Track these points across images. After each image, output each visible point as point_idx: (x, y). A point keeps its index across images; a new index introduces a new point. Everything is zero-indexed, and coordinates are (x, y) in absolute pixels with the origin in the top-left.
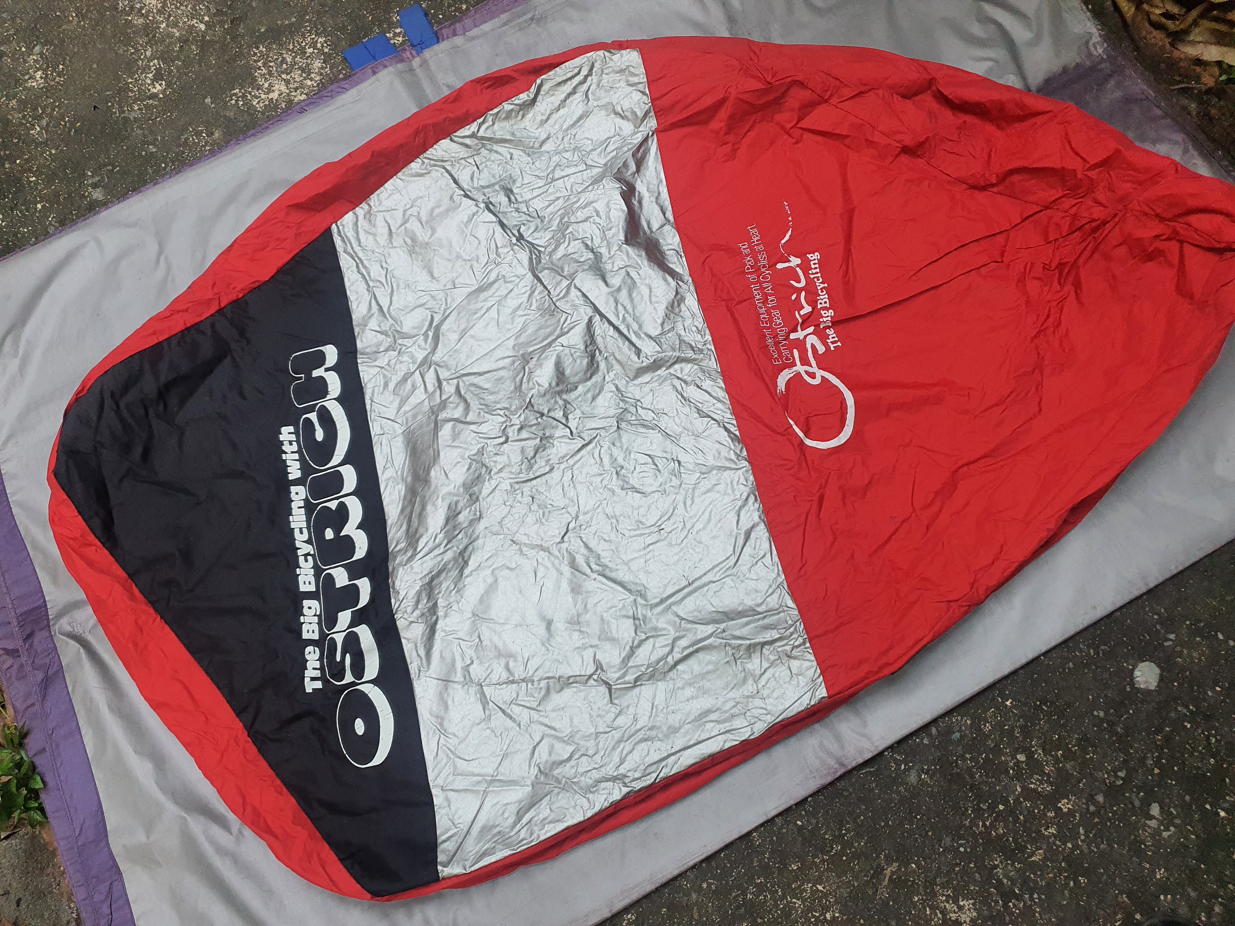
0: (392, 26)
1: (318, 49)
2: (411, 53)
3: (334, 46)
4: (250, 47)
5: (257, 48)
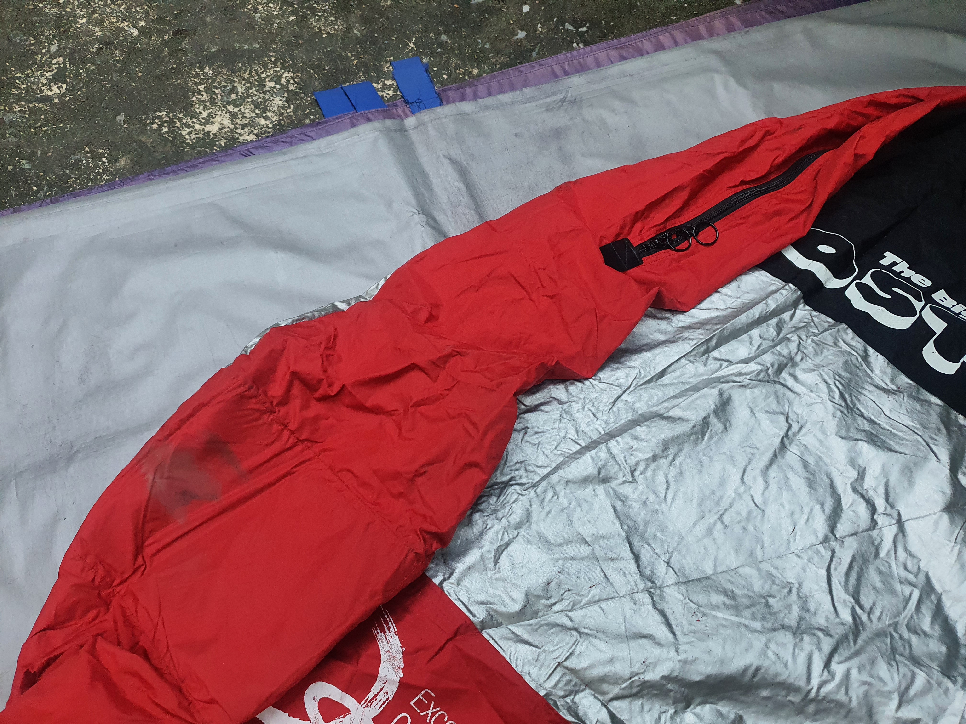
0: (381, 75)
1: (281, 84)
2: (404, 111)
3: (304, 86)
4: (192, 65)
5: (202, 69)
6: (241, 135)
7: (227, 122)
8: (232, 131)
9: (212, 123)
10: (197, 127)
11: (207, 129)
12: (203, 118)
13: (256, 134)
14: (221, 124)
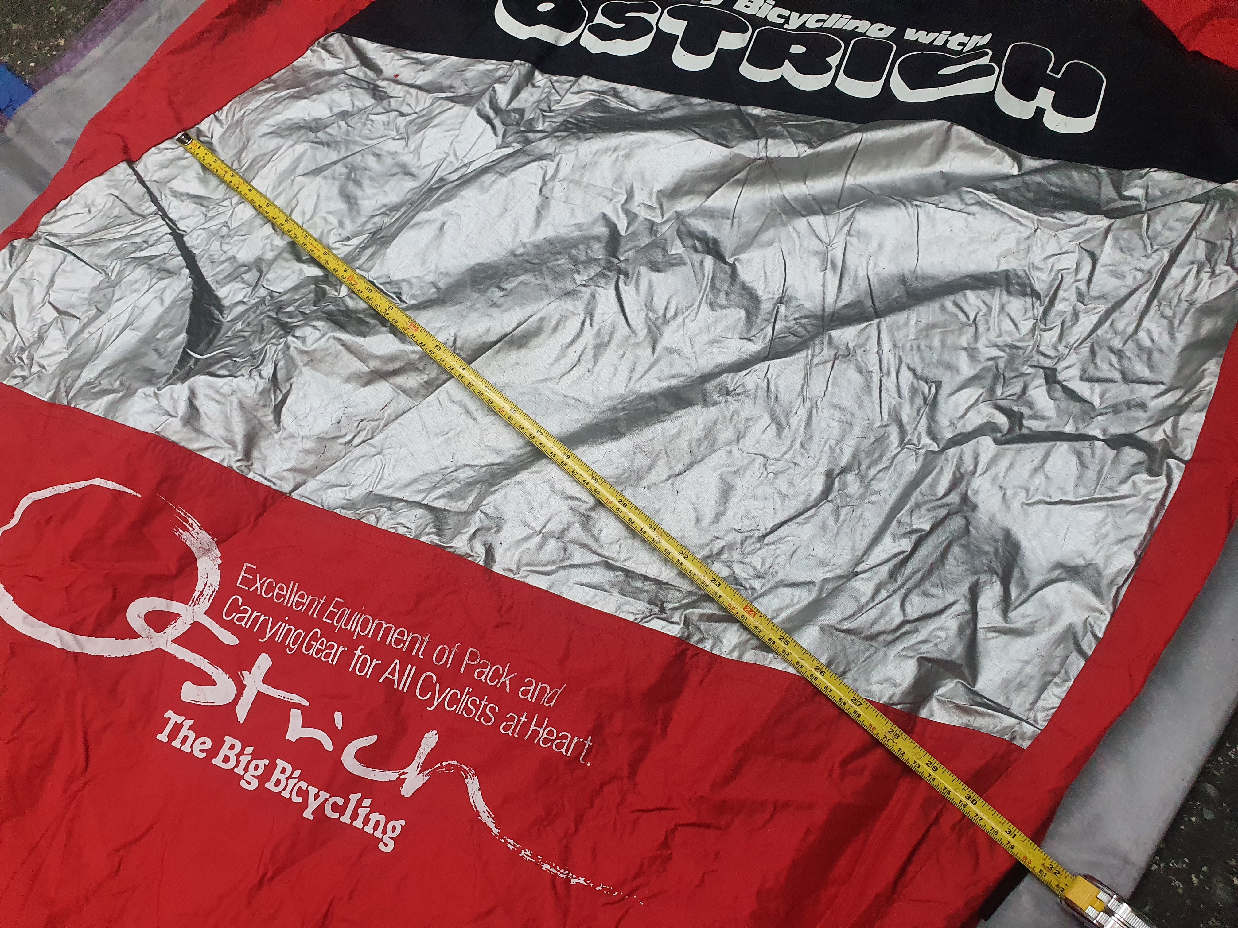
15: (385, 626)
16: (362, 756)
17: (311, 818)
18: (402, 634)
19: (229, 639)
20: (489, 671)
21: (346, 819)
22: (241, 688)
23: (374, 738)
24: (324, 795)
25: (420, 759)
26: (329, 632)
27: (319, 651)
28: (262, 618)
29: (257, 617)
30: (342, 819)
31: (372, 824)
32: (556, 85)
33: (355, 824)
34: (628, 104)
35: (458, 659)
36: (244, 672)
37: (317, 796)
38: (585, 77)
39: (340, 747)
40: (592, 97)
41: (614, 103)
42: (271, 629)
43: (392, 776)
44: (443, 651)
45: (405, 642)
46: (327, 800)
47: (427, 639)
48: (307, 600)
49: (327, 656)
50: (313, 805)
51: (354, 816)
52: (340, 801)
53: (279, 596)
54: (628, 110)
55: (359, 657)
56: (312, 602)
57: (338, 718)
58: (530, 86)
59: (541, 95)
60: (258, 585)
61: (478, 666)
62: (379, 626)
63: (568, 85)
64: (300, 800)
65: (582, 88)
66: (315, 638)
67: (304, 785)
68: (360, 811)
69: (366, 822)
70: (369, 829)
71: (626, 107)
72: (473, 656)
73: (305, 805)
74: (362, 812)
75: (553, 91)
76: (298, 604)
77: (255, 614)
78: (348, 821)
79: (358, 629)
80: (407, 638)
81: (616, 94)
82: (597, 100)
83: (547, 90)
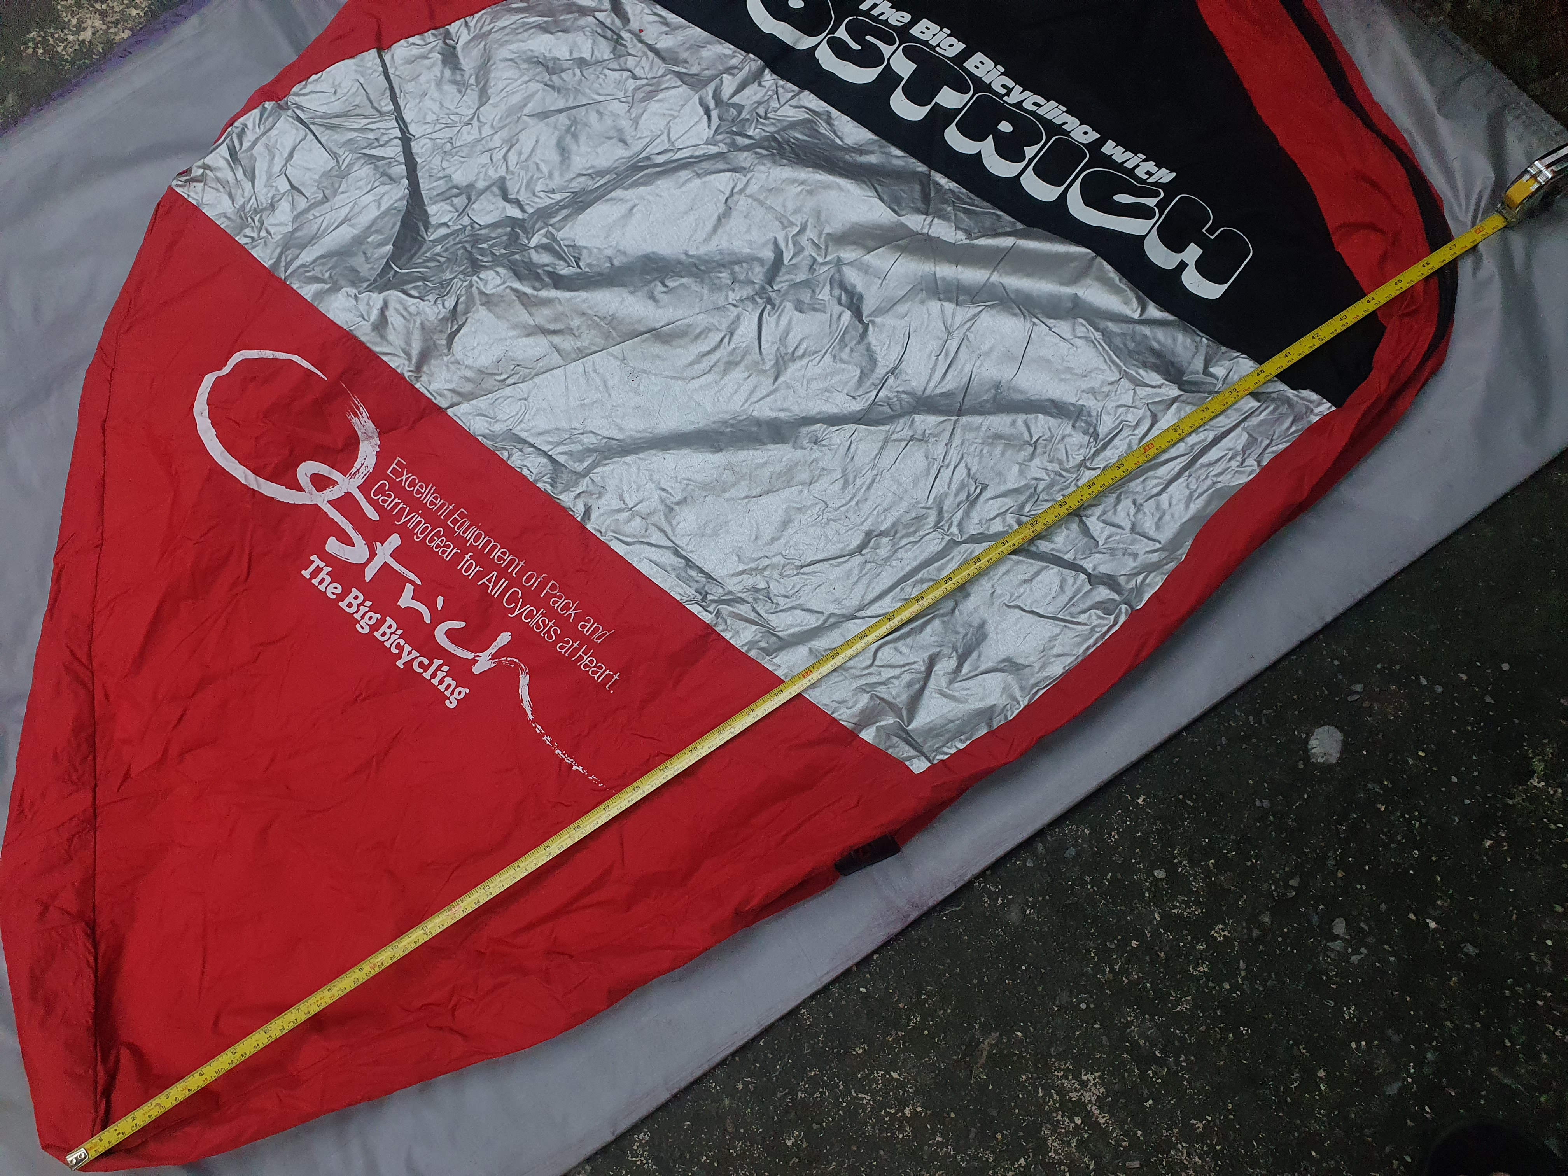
6: (115, 34)
7: (98, 23)
8: (106, 32)
9: (85, 29)
10: (71, 38)
11: (81, 38)
12: (75, 26)
13: (131, 30)
14: (93, 27)
15: (493, 543)
16: (450, 634)
17: (402, 667)
18: (504, 553)
19: (372, 514)
20: (562, 602)
21: (427, 676)
22: (373, 554)
23: (464, 624)
24: (415, 654)
25: (493, 650)
26: (449, 534)
27: (438, 546)
28: (401, 505)
29: (397, 504)
30: (424, 675)
31: (445, 685)
32: (781, 90)
33: (432, 681)
34: (835, 133)
35: (542, 586)
36: (378, 544)
37: (410, 653)
38: (807, 93)
39: (436, 623)
40: (806, 116)
41: (824, 129)
42: (406, 517)
43: (469, 655)
44: (531, 576)
45: (505, 560)
46: (417, 658)
47: (522, 563)
48: (439, 502)
49: (444, 552)
50: (405, 658)
51: (434, 675)
52: (426, 662)
53: (418, 492)
54: (833, 141)
55: (468, 560)
56: (443, 505)
57: (440, 600)
58: (756, 83)
59: (764, 96)
60: (404, 478)
61: (555, 596)
62: (489, 542)
63: (792, 94)
64: (397, 652)
65: (802, 103)
66: (437, 535)
67: (402, 642)
68: (439, 673)
69: (441, 682)
70: (442, 688)
71: (832, 136)
72: (553, 588)
73: (399, 656)
74: (440, 675)
75: (775, 96)
76: (432, 503)
77: (396, 500)
78: (429, 678)
79: (472, 540)
80: (508, 558)
81: (829, 120)
82: (809, 121)
83: (770, 93)
